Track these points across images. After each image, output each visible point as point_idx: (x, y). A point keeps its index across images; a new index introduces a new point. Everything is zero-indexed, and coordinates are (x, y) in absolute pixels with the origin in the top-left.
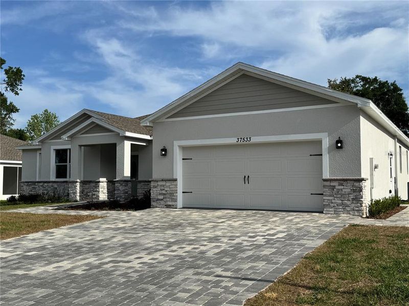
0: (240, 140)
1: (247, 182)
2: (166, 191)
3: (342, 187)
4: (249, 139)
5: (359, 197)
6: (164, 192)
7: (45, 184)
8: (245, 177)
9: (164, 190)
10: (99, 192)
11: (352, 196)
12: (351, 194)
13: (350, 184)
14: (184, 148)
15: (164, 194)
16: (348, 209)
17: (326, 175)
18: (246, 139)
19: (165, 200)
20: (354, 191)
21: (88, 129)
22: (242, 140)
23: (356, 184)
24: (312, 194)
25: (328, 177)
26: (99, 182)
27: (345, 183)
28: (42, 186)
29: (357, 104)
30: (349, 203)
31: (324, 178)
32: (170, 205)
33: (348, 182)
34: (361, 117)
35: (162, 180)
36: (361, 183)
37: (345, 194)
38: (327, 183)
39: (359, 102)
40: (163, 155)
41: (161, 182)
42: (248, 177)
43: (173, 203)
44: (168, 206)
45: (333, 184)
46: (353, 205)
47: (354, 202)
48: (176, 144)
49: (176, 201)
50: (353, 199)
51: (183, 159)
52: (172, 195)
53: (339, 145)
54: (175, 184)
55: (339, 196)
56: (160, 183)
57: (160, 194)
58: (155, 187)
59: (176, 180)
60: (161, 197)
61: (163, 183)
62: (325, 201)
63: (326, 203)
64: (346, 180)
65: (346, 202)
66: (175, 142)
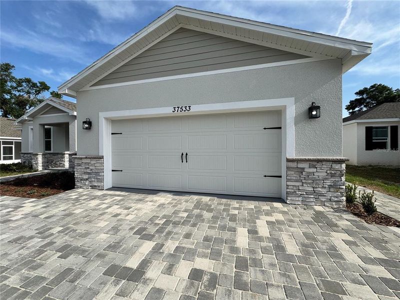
0: (176, 109)
1: (184, 160)
2: (91, 170)
3: (315, 170)
4: (188, 108)
5: (338, 183)
6: (88, 171)
7: (26, 155)
8: (182, 154)
9: (88, 168)
10: (64, 161)
11: (328, 183)
12: (326, 179)
13: (326, 166)
14: (113, 122)
15: (89, 173)
16: (323, 199)
17: (291, 153)
18: (184, 109)
19: (90, 180)
20: (332, 175)
21: (46, 110)
22: (179, 109)
23: (336, 166)
24: (265, 176)
25: (294, 157)
26: (65, 154)
27: (318, 165)
28: (23, 156)
30: (324, 191)
31: (288, 157)
32: (95, 186)
33: (324, 163)
35: (86, 158)
37: (319, 180)
38: (294, 165)
39: (354, 48)
40: (87, 128)
41: (85, 159)
42: (187, 154)
43: (99, 184)
44: (93, 187)
45: (301, 165)
46: (330, 194)
47: (332, 190)
48: (102, 115)
49: (102, 181)
50: (330, 187)
51: (112, 134)
52: (98, 175)
53: (314, 113)
54: (100, 162)
55: (310, 181)
56: (84, 161)
57: (85, 173)
58: (79, 165)
59: (102, 157)
60: (86, 177)
61: (88, 161)
62: (290, 187)
63: (290, 190)
64: (318, 161)
65: (320, 190)
66: (100, 114)
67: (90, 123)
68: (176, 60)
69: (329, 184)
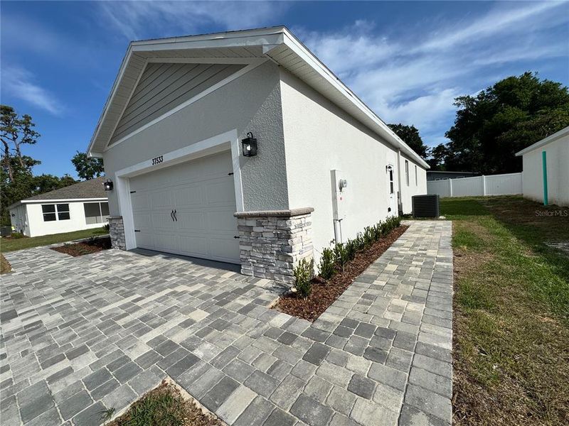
3: (262, 229)
4: (161, 159)
5: (286, 248)
6: (116, 231)
8: (173, 211)
9: (116, 229)
11: (276, 247)
12: (273, 242)
13: (271, 223)
14: (131, 179)
15: (117, 234)
16: (272, 270)
17: (242, 209)
18: (159, 160)
19: (118, 240)
20: (279, 237)
22: (156, 162)
23: (281, 223)
24: (236, 237)
27: (264, 222)
29: (261, 47)
30: (272, 259)
31: (238, 213)
32: (121, 246)
33: (269, 219)
34: (282, 84)
36: (287, 222)
37: (266, 243)
38: (242, 222)
39: (265, 41)
40: (108, 189)
41: (113, 220)
42: (175, 211)
45: (249, 223)
46: (279, 264)
47: (280, 258)
49: (124, 241)
50: (278, 253)
51: (131, 193)
52: (121, 235)
54: (121, 222)
55: (258, 245)
56: (113, 222)
59: (121, 218)
60: (115, 237)
61: (115, 222)
62: (242, 253)
63: (243, 257)
64: (265, 216)
65: (269, 257)
66: (116, 173)
67: (111, 184)
68: (154, 101)
69: (277, 249)
